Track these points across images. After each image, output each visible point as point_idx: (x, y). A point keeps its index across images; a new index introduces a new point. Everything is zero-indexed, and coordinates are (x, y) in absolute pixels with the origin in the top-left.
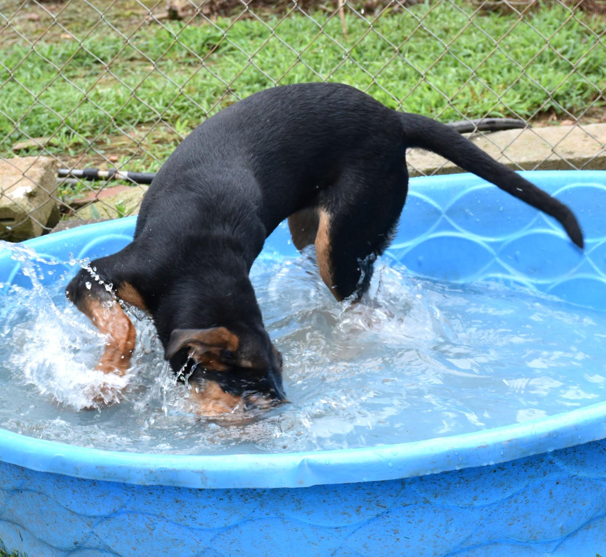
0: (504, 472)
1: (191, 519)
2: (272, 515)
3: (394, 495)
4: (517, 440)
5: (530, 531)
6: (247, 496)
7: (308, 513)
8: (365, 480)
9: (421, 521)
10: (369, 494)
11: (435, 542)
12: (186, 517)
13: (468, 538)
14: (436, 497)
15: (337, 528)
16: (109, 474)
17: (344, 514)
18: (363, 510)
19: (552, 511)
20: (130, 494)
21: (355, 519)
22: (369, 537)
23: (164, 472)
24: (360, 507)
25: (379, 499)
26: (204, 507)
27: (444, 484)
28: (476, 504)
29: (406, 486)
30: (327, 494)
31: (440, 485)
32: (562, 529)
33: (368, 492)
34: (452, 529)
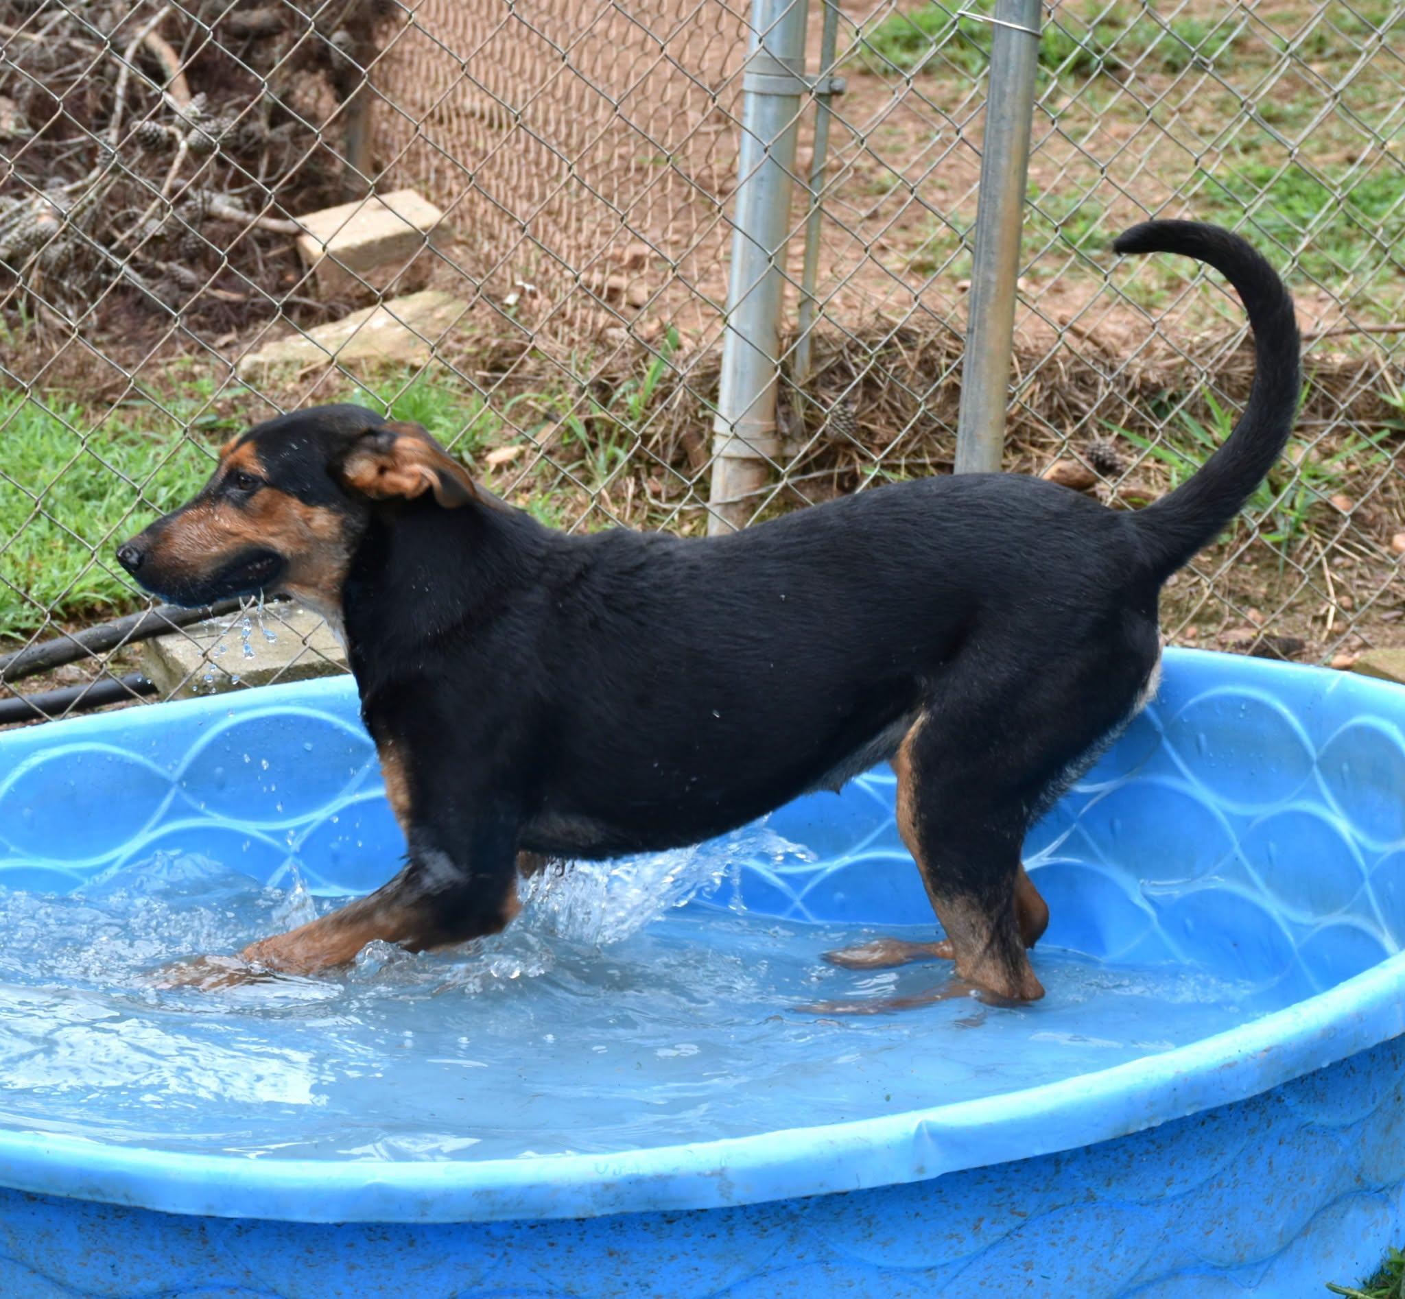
0: (1216, 1124)
1: (637, 1289)
2: (810, 1257)
3: (1042, 1188)
4: (1279, 1047)
5: (1235, 1244)
6: (766, 1223)
7: (884, 1244)
8: (1038, 1152)
9: (1072, 1240)
10: (999, 1190)
11: (1092, 1281)
12: (626, 1284)
13: (1143, 1267)
14: (1109, 1185)
15: (930, 1270)
16: (505, 1204)
17: (952, 1236)
18: (984, 1225)
19: (1268, 1201)
20: (499, 1253)
21: (970, 1245)
22: (982, 1283)
23: (637, 1182)
24: (981, 1220)
25: (1015, 1198)
26: (673, 1257)
27: (1123, 1158)
28: (1169, 1192)
29: (1063, 1167)
30: (923, 1199)
31: (1116, 1160)
32: (1281, 1234)
33: (997, 1186)
34: (1120, 1252)
